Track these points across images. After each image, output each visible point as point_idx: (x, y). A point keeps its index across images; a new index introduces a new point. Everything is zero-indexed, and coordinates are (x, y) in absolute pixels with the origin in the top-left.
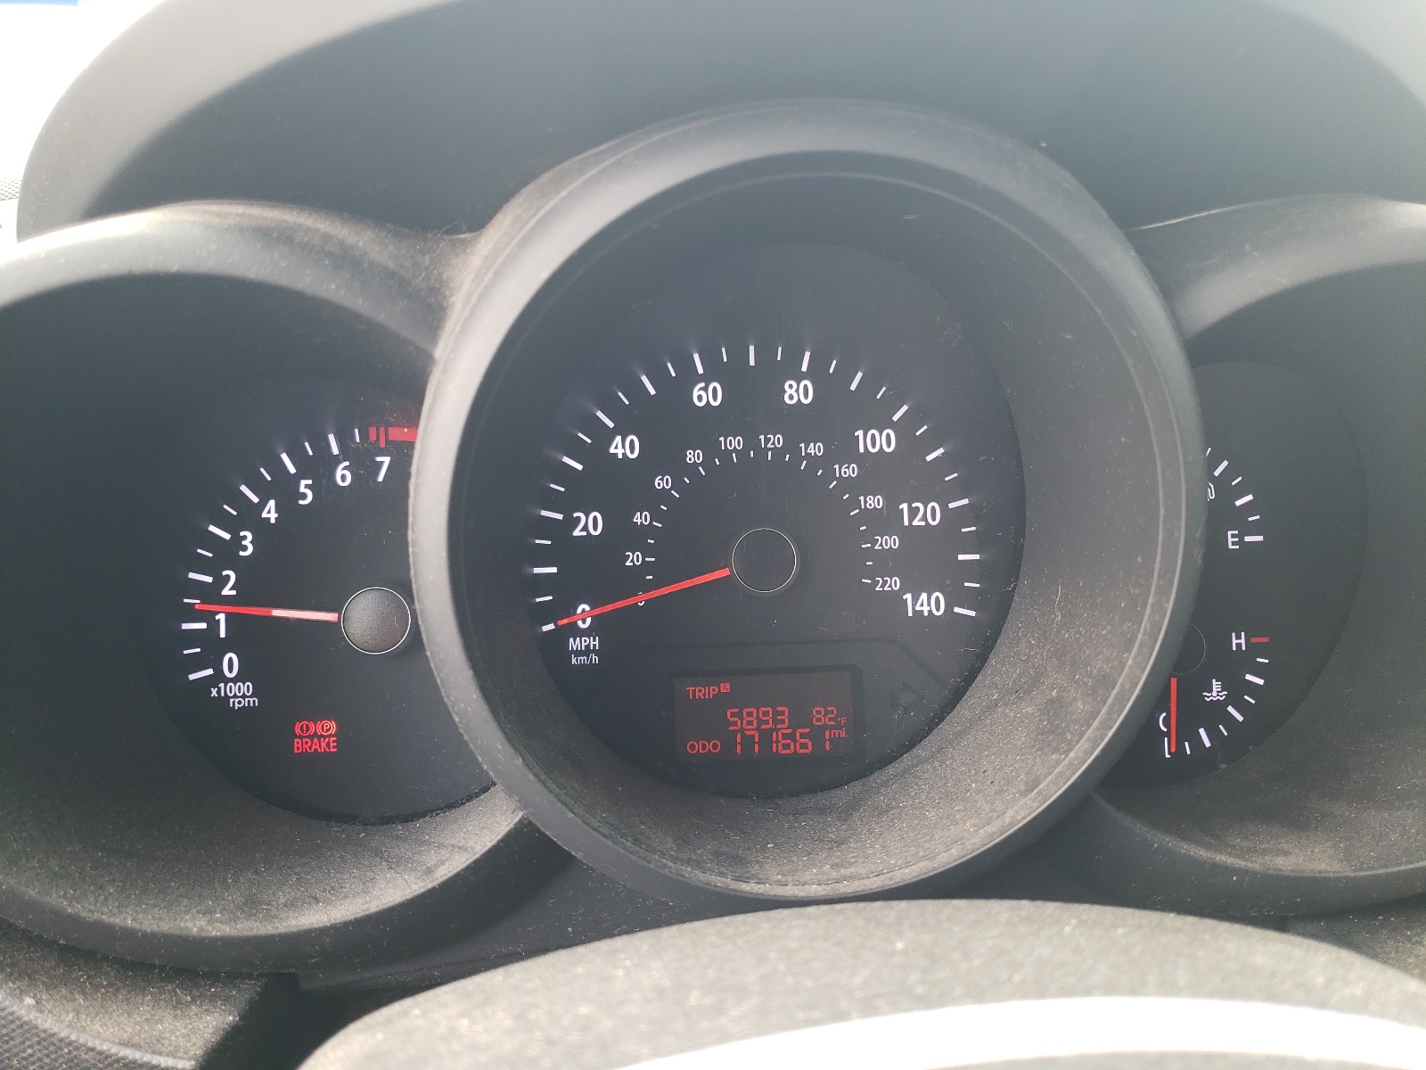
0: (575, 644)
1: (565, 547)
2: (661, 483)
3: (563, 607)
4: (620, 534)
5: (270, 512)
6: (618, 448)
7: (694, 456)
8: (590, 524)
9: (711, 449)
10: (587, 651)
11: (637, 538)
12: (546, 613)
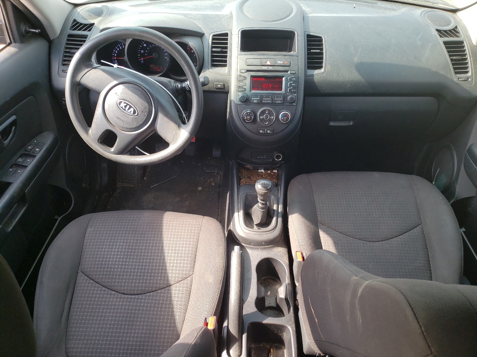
0: (141, 61)
1: (141, 53)
2: (148, 48)
3: (141, 58)
4: (145, 52)
5: (118, 49)
6: (144, 45)
7: (150, 46)
8: (142, 51)
9: (152, 46)
10: (143, 62)
11: (146, 53)
12: (139, 59)
